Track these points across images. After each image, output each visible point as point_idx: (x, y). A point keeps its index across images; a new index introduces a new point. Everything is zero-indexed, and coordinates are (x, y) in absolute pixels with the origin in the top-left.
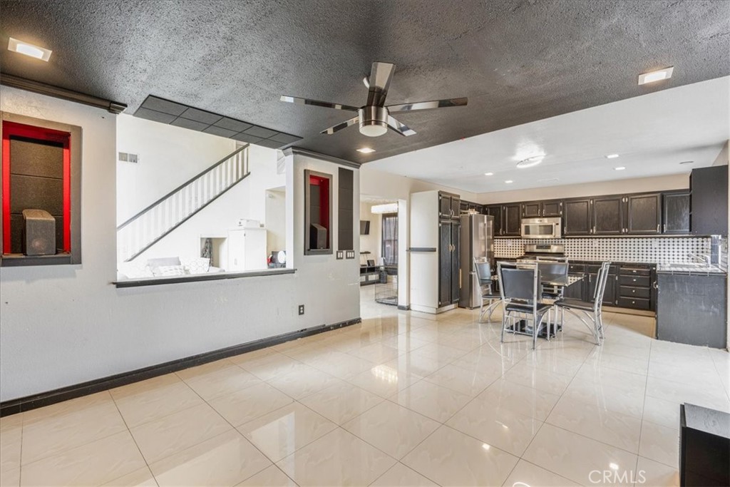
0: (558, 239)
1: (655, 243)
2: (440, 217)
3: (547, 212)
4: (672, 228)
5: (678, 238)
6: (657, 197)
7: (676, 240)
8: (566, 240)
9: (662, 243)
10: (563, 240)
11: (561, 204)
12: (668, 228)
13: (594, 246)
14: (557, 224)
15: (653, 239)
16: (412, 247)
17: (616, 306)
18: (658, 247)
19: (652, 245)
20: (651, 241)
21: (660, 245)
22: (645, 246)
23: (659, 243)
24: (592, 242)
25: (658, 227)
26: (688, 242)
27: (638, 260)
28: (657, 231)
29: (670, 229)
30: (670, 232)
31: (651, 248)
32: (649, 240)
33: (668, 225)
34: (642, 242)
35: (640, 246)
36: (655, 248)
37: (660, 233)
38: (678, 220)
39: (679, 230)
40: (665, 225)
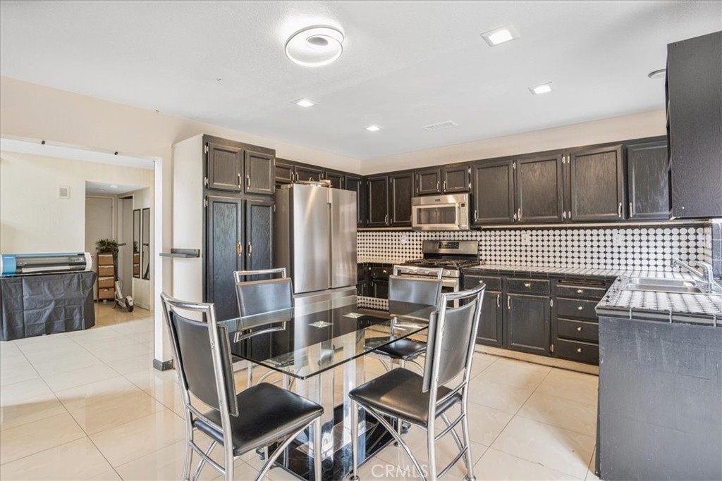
0: (467, 231)
1: (618, 237)
2: (206, 187)
3: (450, 184)
4: (644, 209)
5: (655, 227)
6: (616, 151)
7: (652, 231)
8: (483, 233)
9: (629, 238)
10: (474, 233)
11: (470, 171)
12: (638, 210)
13: (523, 243)
14: (463, 205)
15: (615, 231)
16: (175, 247)
17: (551, 355)
18: (623, 244)
19: (614, 241)
20: (612, 235)
21: (626, 241)
22: (602, 244)
23: (624, 238)
24: (520, 235)
25: (620, 208)
26: (671, 234)
27: (592, 268)
28: (620, 216)
29: (640, 212)
30: (641, 216)
31: (612, 247)
32: (608, 232)
33: (636, 203)
34: (598, 235)
35: (595, 244)
36: (619, 247)
37: (624, 218)
38: (653, 195)
39: (655, 213)
40: (631, 204)
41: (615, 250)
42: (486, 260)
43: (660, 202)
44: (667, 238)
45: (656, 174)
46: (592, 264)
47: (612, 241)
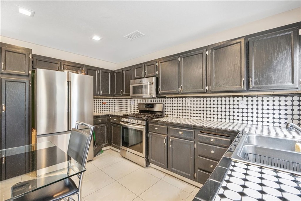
0: (156, 98)
1: (242, 103)
3: (148, 73)
4: (260, 82)
6: (240, 42)
8: (167, 99)
9: (250, 103)
11: (157, 64)
12: (256, 83)
13: (187, 105)
14: (152, 83)
15: (240, 98)
17: (194, 179)
18: (246, 107)
19: (239, 105)
20: (238, 101)
21: (247, 105)
22: (232, 106)
23: (246, 103)
24: (185, 101)
25: (242, 81)
26: (280, 101)
27: (225, 122)
28: (243, 87)
29: (257, 84)
30: (258, 88)
31: (238, 108)
32: (236, 99)
33: (255, 78)
34: (229, 101)
35: (227, 106)
36: (243, 109)
37: (245, 89)
38: (267, 72)
39: (269, 85)
40: (251, 79)
41: (240, 111)
42: (168, 114)
43: (273, 77)
44: (277, 103)
45: (270, 57)
46: (225, 119)
47: (238, 105)
